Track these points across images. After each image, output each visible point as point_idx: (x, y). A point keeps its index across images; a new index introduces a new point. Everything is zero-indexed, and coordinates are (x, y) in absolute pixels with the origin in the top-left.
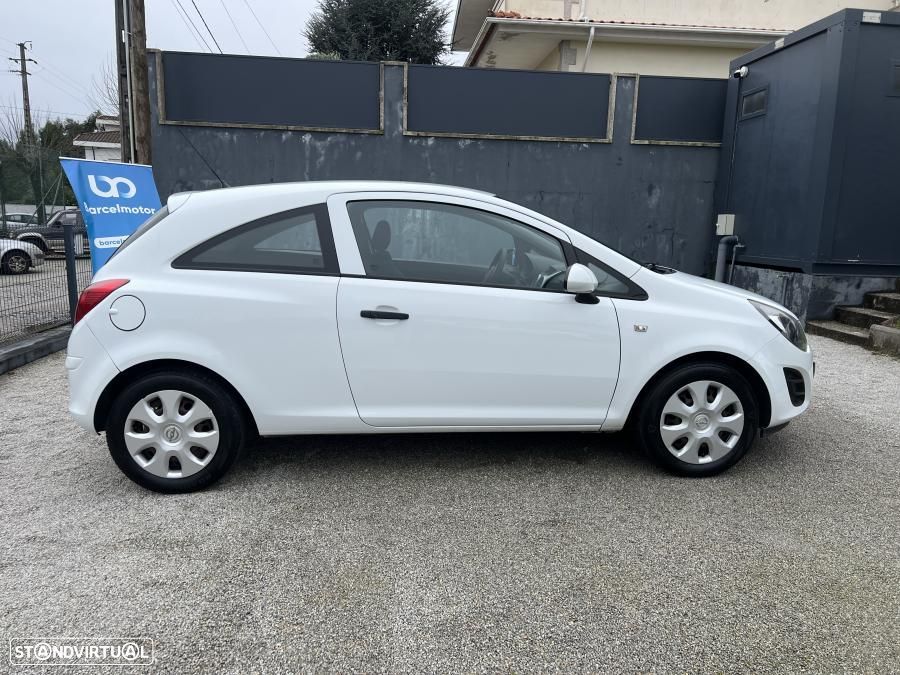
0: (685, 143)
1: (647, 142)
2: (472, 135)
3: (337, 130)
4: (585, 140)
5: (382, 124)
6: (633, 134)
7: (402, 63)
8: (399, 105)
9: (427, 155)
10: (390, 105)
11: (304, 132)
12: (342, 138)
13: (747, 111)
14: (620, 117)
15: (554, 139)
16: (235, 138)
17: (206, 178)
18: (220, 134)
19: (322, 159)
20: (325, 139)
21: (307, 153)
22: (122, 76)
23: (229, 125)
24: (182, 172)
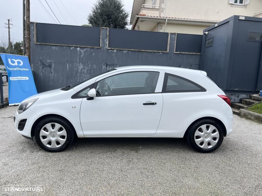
0: (190, 53)
1: (179, 53)
2: (128, 49)
3: (87, 47)
4: (161, 52)
5: (101, 46)
6: (175, 50)
7: (107, 28)
8: (106, 40)
9: (114, 55)
10: (103, 40)
11: (78, 47)
12: (89, 49)
13: (208, 45)
14: (171, 45)
15: (152, 51)
16: (57, 48)
17: (48, 60)
18: (52, 47)
19: (83, 55)
20: (84, 49)
21: (78, 53)
22: (24, 30)
23: (55, 45)
24: (41, 58)
